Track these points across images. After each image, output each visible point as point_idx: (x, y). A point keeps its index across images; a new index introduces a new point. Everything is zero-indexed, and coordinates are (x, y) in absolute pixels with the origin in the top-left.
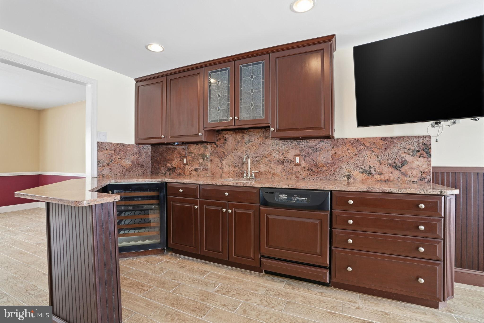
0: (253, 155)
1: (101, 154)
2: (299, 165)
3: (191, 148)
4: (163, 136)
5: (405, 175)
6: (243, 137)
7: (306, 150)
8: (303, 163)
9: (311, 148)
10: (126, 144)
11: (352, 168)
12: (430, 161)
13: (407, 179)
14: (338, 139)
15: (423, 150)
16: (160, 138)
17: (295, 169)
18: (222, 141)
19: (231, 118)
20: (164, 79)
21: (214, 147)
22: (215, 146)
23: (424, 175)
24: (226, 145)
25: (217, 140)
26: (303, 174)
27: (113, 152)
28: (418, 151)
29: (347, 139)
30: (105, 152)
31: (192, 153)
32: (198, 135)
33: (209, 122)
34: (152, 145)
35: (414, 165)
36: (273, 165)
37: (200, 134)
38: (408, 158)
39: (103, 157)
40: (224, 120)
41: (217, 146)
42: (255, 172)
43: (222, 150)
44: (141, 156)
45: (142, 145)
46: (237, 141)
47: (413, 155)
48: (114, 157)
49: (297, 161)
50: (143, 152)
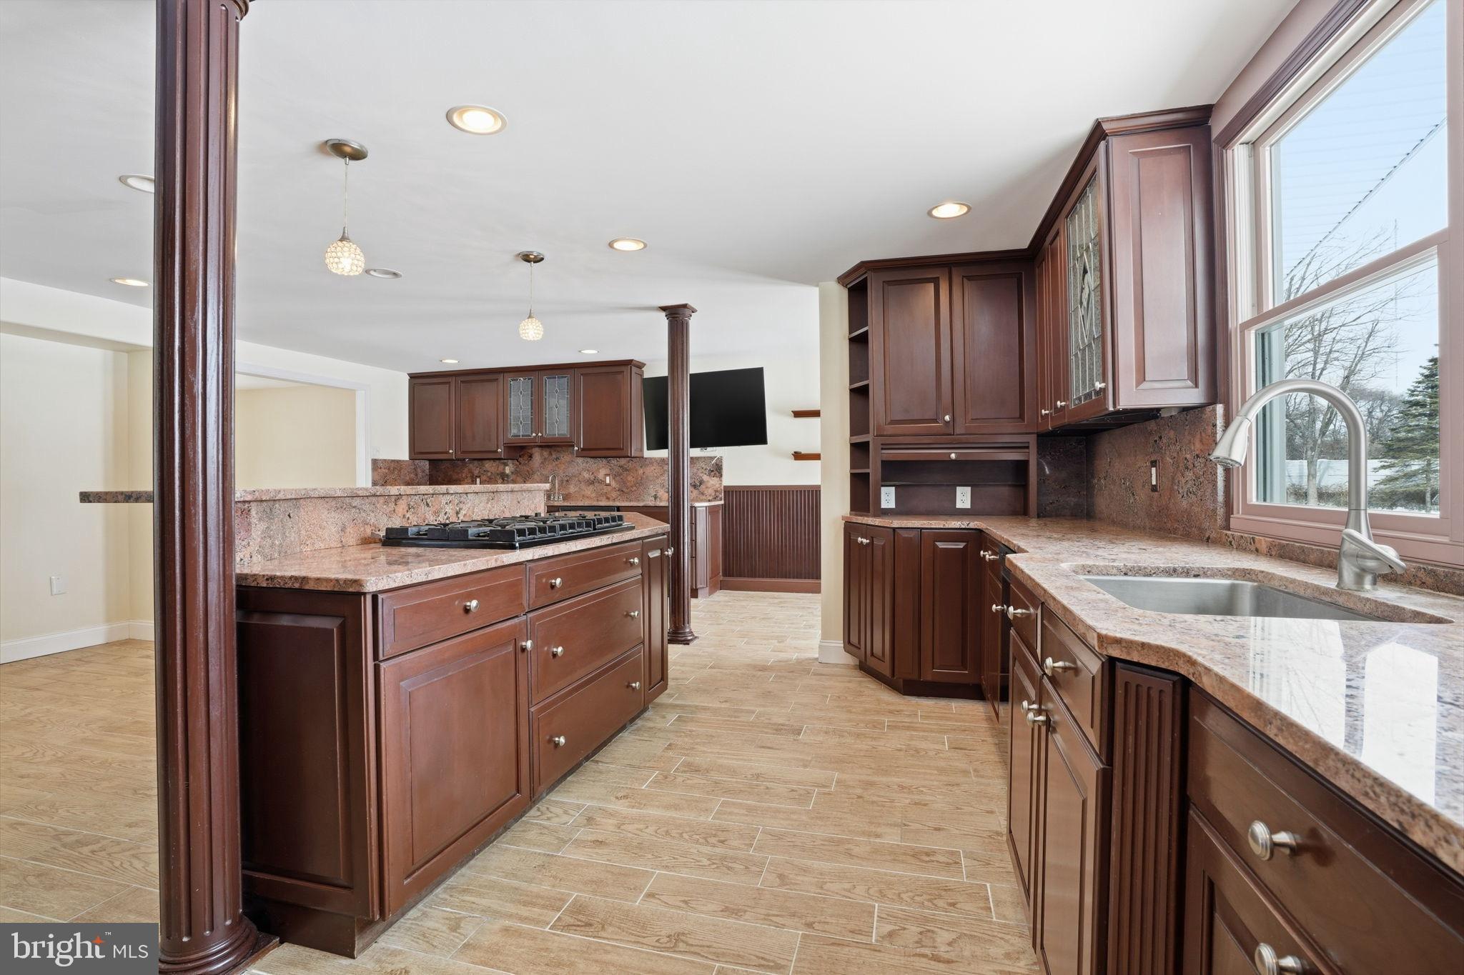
0: (562, 475)
1: (376, 473)
2: (609, 485)
3: (486, 466)
4: (451, 451)
5: (703, 494)
6: (551, 454)
7: (617, 469)
8: (614, 484)
9: (621, 467)
10: (400, 461)
11: (658, 488)
12: (721, 481)
13: (704, 497)
14: (646, 458)
15: (716, 470)
16: (448, 453)
17: (606, 489)
18: (526, 457)
19: (534, 435)
20: (452, 380)
21: (516, 465)
22: (518, 463)
23: (717, 494)
24: (530, 462)
25: (520, 457)
26: (614, 494)
27: (387, 471)
28: (712, 471)
29: (655, 459)
30: (379, 470)
31: (488, 471)
32: (496, 452)
33: (510, 436)
34: (429, 460)
35: (709, 485)
36: (583, 486)
37: (499, 450)
38: (705, 478)
39: (377, 478)
40: (526, 436)
41: (520, 464)
42: (562, 494)
43: (526, 468)
44: (416, 475)
45: (418, 461)
46: (543, 457)
47: (709, 475)
48: (388, 478)
49: (608, 481)
50: (419, 470)
